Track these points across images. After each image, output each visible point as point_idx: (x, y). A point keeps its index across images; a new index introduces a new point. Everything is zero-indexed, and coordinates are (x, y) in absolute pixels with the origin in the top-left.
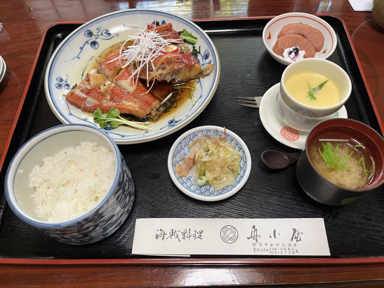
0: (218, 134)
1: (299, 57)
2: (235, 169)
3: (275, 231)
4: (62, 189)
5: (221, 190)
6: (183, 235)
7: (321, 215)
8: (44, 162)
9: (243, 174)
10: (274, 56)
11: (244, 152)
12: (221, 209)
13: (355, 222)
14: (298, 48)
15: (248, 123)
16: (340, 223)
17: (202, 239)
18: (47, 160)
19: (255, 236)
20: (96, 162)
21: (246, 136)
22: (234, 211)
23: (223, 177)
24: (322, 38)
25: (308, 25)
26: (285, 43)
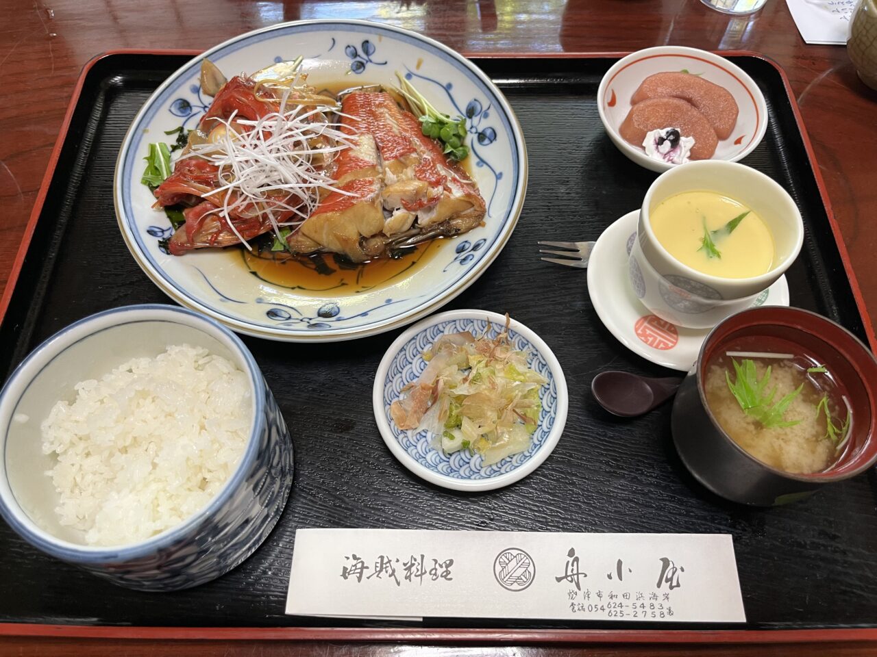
0: (492, 328)
1: (681, 153)
2: (530, 414)
3: (620, 563)
4: (121, 459)
5: (497, 463)
6: (405, 570)
7: (726, 525)
8: (77, 393)
9: (549, 427)
10: (622, 147)
11: (551, 374)
12: (495, 507)
13: (803, 543)
14: (679, 130)
15: (560, 304)
16: (769, 544)
17: (451, 579)
18: (86, 389)
19: (574, 575)
20: (203, 396)
21: (554, 334)
22: (525, 513)
23: (503, 433)
24: (732, 109)
25: (700, 76)
26: (648, 119)
